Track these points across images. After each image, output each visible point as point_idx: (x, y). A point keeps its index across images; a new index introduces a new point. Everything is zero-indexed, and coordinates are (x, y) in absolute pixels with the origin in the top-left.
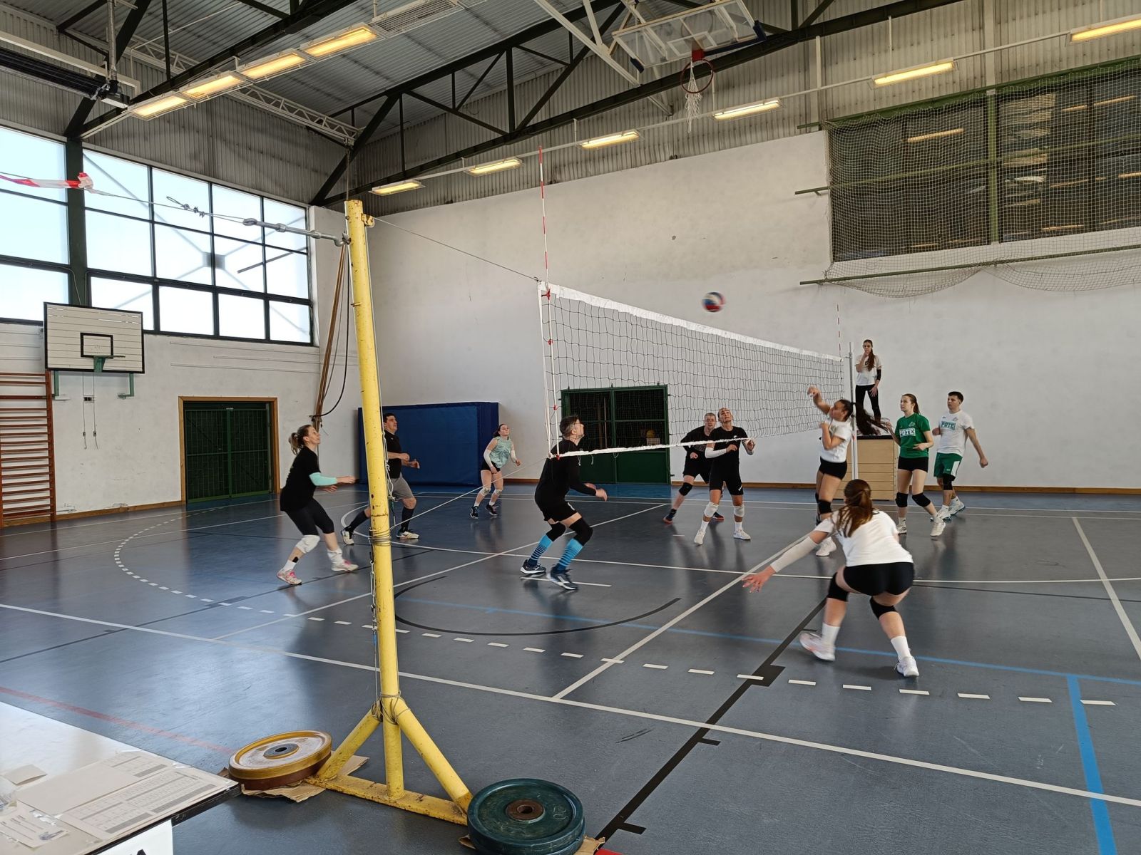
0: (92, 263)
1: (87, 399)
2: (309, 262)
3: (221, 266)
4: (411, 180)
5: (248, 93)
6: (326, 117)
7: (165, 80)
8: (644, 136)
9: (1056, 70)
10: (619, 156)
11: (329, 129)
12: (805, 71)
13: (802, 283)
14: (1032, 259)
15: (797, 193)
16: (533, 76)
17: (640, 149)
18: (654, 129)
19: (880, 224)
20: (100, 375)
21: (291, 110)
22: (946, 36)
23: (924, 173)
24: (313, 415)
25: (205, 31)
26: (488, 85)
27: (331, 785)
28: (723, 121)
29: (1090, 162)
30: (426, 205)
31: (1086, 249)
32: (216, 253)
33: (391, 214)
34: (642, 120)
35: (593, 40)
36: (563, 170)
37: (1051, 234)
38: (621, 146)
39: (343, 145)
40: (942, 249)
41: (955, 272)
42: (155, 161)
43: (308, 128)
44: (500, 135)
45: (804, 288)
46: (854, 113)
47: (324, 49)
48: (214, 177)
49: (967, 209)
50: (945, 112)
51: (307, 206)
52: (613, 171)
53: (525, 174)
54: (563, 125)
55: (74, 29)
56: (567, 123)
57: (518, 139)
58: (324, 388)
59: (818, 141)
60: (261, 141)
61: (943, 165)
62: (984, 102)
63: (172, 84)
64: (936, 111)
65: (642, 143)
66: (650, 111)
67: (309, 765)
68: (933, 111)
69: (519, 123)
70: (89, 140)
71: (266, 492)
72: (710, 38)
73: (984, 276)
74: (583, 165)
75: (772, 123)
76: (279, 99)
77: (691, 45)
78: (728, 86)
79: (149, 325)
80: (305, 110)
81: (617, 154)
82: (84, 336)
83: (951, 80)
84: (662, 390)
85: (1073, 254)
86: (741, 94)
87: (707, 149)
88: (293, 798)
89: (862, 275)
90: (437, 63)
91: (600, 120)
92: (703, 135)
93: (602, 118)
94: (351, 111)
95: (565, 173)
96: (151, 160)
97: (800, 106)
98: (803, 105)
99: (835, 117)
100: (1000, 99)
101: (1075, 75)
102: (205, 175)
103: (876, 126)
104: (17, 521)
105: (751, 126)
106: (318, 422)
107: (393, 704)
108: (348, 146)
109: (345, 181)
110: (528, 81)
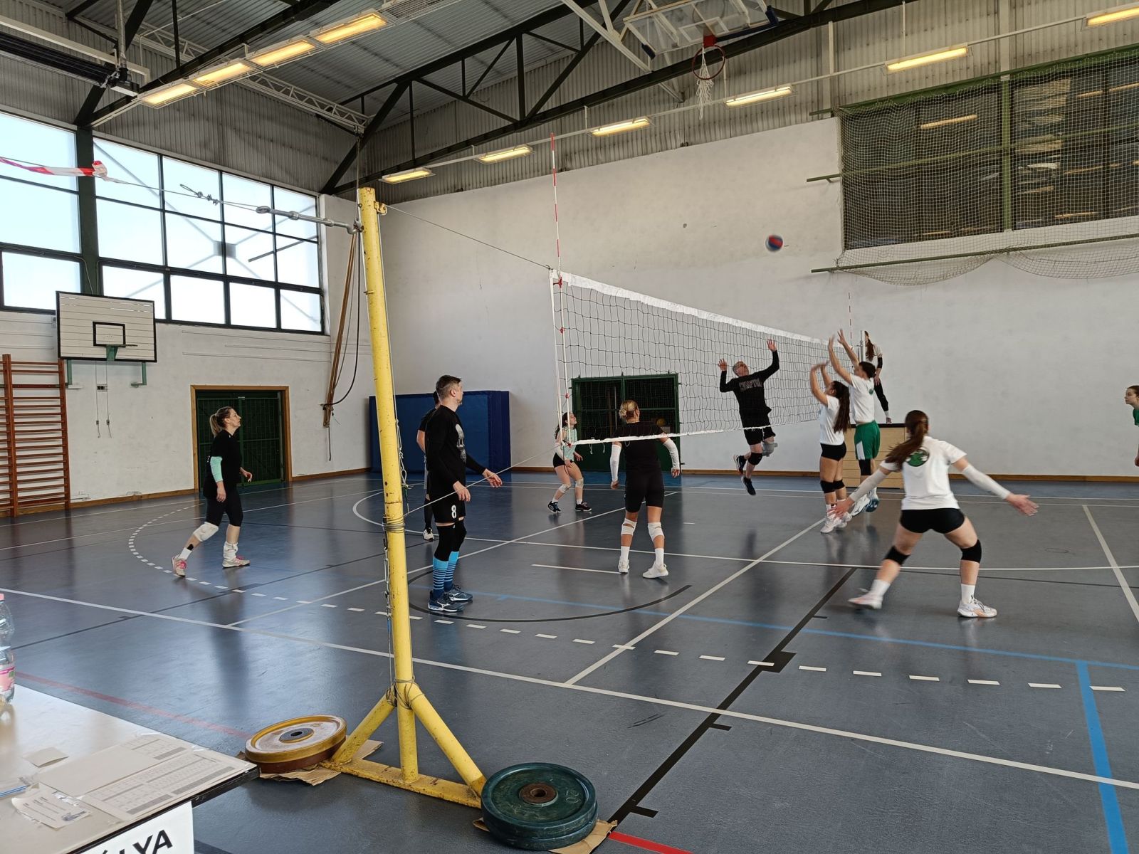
0: (103, 252)
1: (101, 388)
2: (319, 250)
3: (232, 255)
4: (421, 168)
5: (258, 80)
6: (336, 105)
7: (175, 67)
8: (655, 123)
9: (1072, 55)
10: (630, 143)
11: (339, 117)
12: (817, 56)
13: (813, 271)
14: (1045, 246)
15: (808, 180)
16: (543, 63)
17: (651, 136)
18: (664, 116)
19: (892, 212)
20: (112, 364)
21: (301, 98)
22: (960, 21)
23: (937, 160)
24: (324, 403)
25: (214, 18)
26: (498, 72)
27: (346, 769)
28: (735, 108)
29: (1104, 149)
30: (436, 193)
31: (1099, 237)
32: (227, 241)
33: (401, 202)
34: (653, 107)
35: (604, 26)
36: (573, 157)
37: (1064, 221)
38: (632, 133)
39: (353, 133)
40: (955, 236)
41: (968, 260)
42: (166, 149)
43: (318, 116)
44: (510, 123)
45: (815, 276)
46: (866, 99)
47: (333, 36)
48: (224, 165)
49: (980, 196)
50: (959, 98)
51: (316, 194)
52: (624, 159)
53: (536, 162)
54: (573, 112)
55: (83, 16)
56: (578, 110)
57: (529, 126)
58: (336, 377)
59: (831, 127)
60: (271, 129)
61: (957, 152)
62: (998, 88)
63: (181, 72)
64: (949, 97)
65: (653, 130)
66: (661, 98)
67: (324, 749)
68: (946, 97)
69: (530, 110)
70: (99, 129)
71: (279, 480)
72: (722, 24)
73: (997, 264)
74: (594, 153)
75: (784, 110)
76: (289, 87)
77: (702, 31)
78: (740, 72)
79: (160, 314)
80: (315, 97)
81: (628, 142)
82: (97, 325)
83: (965, 66)
84: (673, 379)
85: (1087, 241)
86: (753, 80)
87: (718, 137)
88: (309, 781)
89: (873, 262)
90: (446, 50)
91: (610, 108)
92: (715, 122)
93: (613, 105)
94: (360, 99)
95: (576, 162)
96: (161, 148)
97: (812, 92)
98: (815, 91)
99: (848, 104)
100: (1014, 85)
101: (1091, 60)
102: (215, 163)
103: (889, 113)
104: (31, 509)
105: (762, 113)
106: (330, 411)
107: (407, 690)
108: (358, 134)
109: (356, 169)
110: (539, 68)
